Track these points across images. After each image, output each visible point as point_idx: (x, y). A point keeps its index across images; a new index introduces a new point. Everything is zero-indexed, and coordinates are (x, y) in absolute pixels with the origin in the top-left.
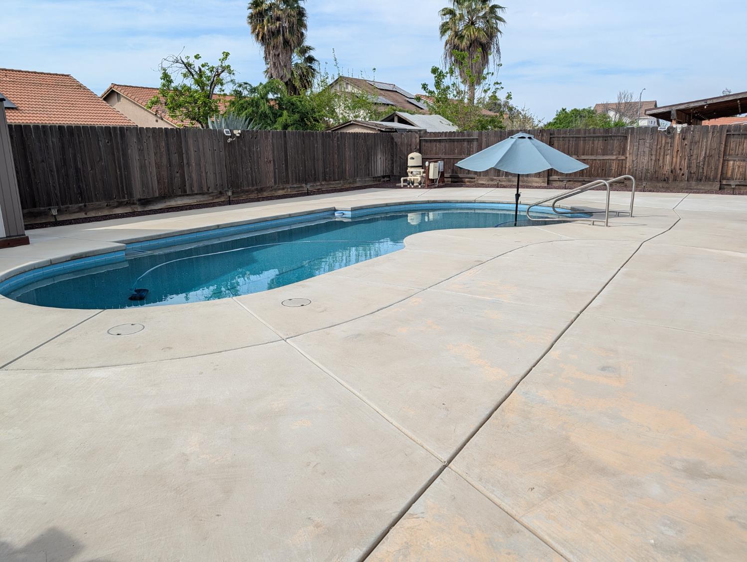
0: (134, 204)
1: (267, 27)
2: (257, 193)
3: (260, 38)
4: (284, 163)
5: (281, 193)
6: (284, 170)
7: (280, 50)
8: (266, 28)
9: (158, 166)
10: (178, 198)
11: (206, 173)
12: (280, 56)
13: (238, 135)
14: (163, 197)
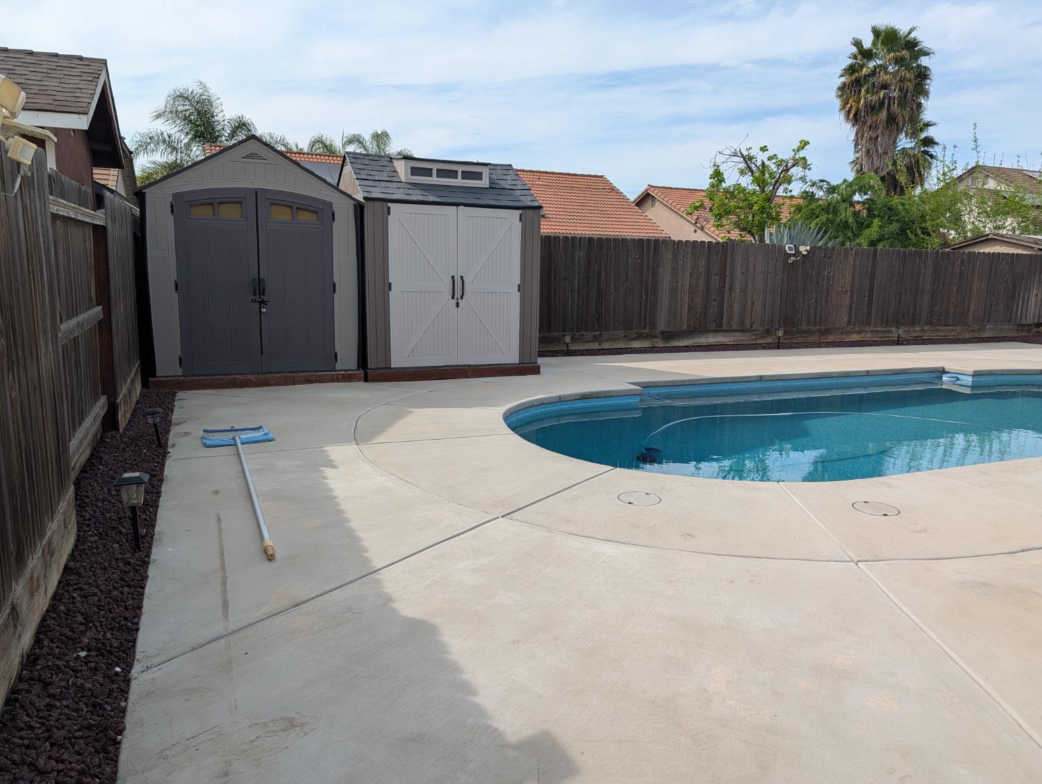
0: (655, 337)
1: (865, 98)
2: (820, 336)
3: (851, 116)
4: (867, 294)
5: (855, 337)
6: (866, 306)
7: (880, 131)
8: (862, 101)
9: (692, 291)
10: (711, 334)
11: (753, 304)
12: (879, 139)
13: (805, 253)
14: (691, 332)
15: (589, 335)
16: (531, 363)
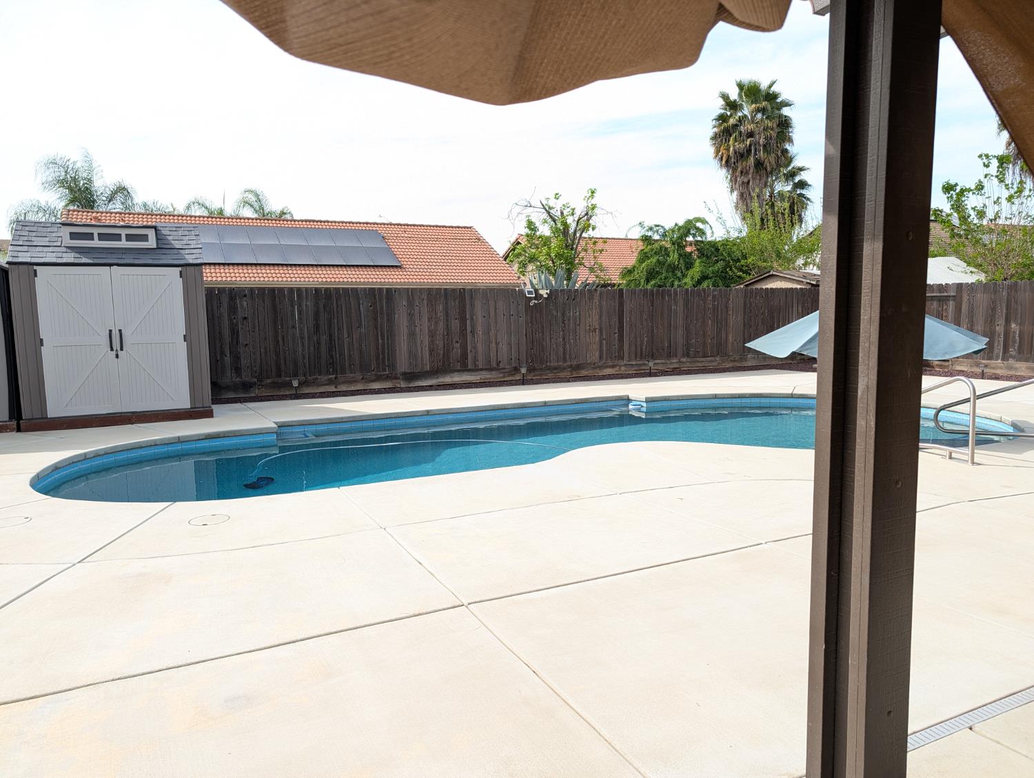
0: (396, 378)
2: (571, 371)
4: (617, 331)
5: (608, 371)
7: (750, 176)
9: (432, 335)
10: (455, 373)
11: (497, 344)
13: (545, 296)
14: (434, 372)
15: (324, 378)
16: (203, 407)
